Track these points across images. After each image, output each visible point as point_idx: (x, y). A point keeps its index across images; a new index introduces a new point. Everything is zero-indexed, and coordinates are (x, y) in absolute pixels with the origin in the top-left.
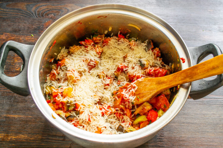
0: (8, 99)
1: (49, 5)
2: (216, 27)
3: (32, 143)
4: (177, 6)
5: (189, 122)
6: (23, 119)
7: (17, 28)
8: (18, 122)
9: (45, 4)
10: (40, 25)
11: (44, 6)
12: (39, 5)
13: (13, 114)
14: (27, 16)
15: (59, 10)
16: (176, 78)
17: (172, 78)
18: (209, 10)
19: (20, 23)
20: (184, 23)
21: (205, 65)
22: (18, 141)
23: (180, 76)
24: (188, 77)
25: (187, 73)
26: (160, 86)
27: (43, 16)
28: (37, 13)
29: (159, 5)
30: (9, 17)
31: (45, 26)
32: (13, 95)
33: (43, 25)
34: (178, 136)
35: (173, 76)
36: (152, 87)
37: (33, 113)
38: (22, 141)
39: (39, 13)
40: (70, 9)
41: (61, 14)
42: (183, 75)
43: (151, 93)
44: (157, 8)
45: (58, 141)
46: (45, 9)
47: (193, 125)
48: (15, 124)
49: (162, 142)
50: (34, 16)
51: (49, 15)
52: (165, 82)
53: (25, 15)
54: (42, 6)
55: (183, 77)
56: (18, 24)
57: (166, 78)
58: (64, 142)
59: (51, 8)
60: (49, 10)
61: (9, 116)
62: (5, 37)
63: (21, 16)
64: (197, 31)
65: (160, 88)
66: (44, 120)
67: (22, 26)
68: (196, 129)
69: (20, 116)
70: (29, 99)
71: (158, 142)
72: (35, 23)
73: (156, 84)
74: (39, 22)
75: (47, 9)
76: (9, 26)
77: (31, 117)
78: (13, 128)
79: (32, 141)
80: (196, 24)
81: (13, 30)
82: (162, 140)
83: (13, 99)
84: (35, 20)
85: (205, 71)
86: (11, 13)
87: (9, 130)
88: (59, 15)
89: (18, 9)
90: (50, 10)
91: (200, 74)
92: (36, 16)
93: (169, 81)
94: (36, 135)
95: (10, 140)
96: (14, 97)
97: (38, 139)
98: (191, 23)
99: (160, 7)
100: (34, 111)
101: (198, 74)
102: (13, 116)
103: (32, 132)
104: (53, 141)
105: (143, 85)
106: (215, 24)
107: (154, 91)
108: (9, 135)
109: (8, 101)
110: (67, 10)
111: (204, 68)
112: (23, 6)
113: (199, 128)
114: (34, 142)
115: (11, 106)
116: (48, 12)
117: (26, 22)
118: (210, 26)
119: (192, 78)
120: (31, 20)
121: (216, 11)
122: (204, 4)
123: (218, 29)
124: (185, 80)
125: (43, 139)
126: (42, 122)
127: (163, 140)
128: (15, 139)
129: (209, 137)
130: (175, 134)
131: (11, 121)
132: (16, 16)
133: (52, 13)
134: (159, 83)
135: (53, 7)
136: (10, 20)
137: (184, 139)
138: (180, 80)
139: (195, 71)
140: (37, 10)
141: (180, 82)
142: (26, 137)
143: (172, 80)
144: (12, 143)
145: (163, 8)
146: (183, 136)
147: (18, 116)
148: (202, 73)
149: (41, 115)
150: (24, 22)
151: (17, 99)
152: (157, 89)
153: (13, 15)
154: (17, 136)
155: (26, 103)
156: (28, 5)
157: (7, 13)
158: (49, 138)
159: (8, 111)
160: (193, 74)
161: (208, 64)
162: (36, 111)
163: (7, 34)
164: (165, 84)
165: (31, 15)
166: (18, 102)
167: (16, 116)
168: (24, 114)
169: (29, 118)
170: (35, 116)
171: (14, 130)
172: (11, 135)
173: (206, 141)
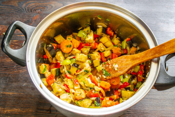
0: (4, 79)
1: (36, 2)
2: (172, 20)
3: (24, 115)
4: (140, 3)
5: (151, 98)
6: (17, 96)
7: (11, 22)
8: (12, 98)
9: (33, 2)
10: (30, 19)
11: (32, 3)
12: (28, 3)
13: (8, 91)
14: (18, 11)
15: (45, 6)
16: (147, 55)
17: (144, 54)
18: (166, 7)
19: (13, 17)
20: (146, 17)
21: (171, 43)
22: (13, 114)
23: (150, 53)
24: (157, 53)
25: (156, 50)
26: (134, 61)
27: (32, 11)
28: (27, 9)
29: (125, 2)
30: (4, 12)
31: (33, 20)
32: (8, 76)
33: (32, 19)
34: (142, 109)
35: (145, 53)
36: (128, 62)
37: (24, 91)
38: (16, 114)
39: (28, 9)
40: (53, 6)
41: (46, 9)
42: (153, 52)
43: (127, 67)
44: (124, 5)
45: (45, 114)
46: (33, 6)
47: (155, 100)
48: (10, 100)
49: (130, 115)
50: (24, 11)
51: (37, 11)
52: (138, 58)
53: (17, 11)
54: (30, 3)
55: (153, 53)
56: (11, 18)
57: (139, 55)
58: (50, 114)
59: (38, 4)
60: (36, 7)
61: (5, 93)
62: (1, 29)
63: (14, 12)
64: (157, 23)
65: (134, 63)
66: (33, 96)
67: (15, 20)
68: (157, 103)
69: (14, 93)
70: (21, 79)
71: (126, 114)
72: (26, 17)
73: (131, 60)
74: (28, 16)
75: (35, 5)
76: (4, 19)
77: (23, 94)
78: (8, 103)
79: (24, 114)
80: (156, 17)
81: (7, 23)
82: (129, 113)
83: (8, 79)
84: (25, 15)
85: (171, 47)
86: (6, 9)
87: (5, 104)
88: (45, 10)
89: (11, 6)
90: (38, 6)
91: (167, 50)
92: (26, 12)
93: (141, 57)
94: (27, 108)
95: (6, 113)
96: (9, 78)
97: (29, 112)
98: (152, 17)
99: (127, 4)
100: (25, 89)
101: (165, 50)
102: (8, 93)
103: (24, 106)
104: (41, 114)
105: (120, 62)
106: (171, 18)
107: (129, 66)
108: (6, 108)
109: (4, 81)
110: (52, 6)
111: (170, 46)
112: (15, 3)
113: (160, 103)
114: (25, 115)
115: (7, 85)
116: (35, 8)
117: (18, 16)
118: (167, 19)
119: (160, 54)
120: (22, 14)
121: (172, 7)
122: (162, 2)
123: (174, 22)
124: (155, 56)
125: (33, 112)
126: (32, 98)
127: (131, 113)
128: (10, 112)
129: (168, 110)
130: (140, 108)
131: (7, 97)
132: (10, 11)
133: (39, 9)
134: (133, 59)
135: (40, 4)
136: (5, 15)
137: (147, 111)
138: (150, 56)
139: (163, 48)
140: (27, 7)
141: (151, 58)
142: (19, 110)
143: (144, 56)
144: (8, 115)
145: (129, 5)
146: (147, 109)
147: (12, 93)
148: (168, 49)
149: (31, 92)
150: (17, 16)
151: (11, 79)
152: (132, 64)
153: (8, 10)
154: (12, 110)
155: (19, 83)
156: (19, 2)
157: (2, 9)
158: (38, 111)
159: (4, 89)
160: (161, 50)
161: (173, 42)
162: (27, 89)
163: (3, 26)
164: (138, 60)
165: (22, 10)
166: (12, 82)
167: (11, 93)
168: (17, 91)
169: (22, 95)
170: (26, 93)
171: (9, 104)
172: (7, 109)
173: (166, 113)
